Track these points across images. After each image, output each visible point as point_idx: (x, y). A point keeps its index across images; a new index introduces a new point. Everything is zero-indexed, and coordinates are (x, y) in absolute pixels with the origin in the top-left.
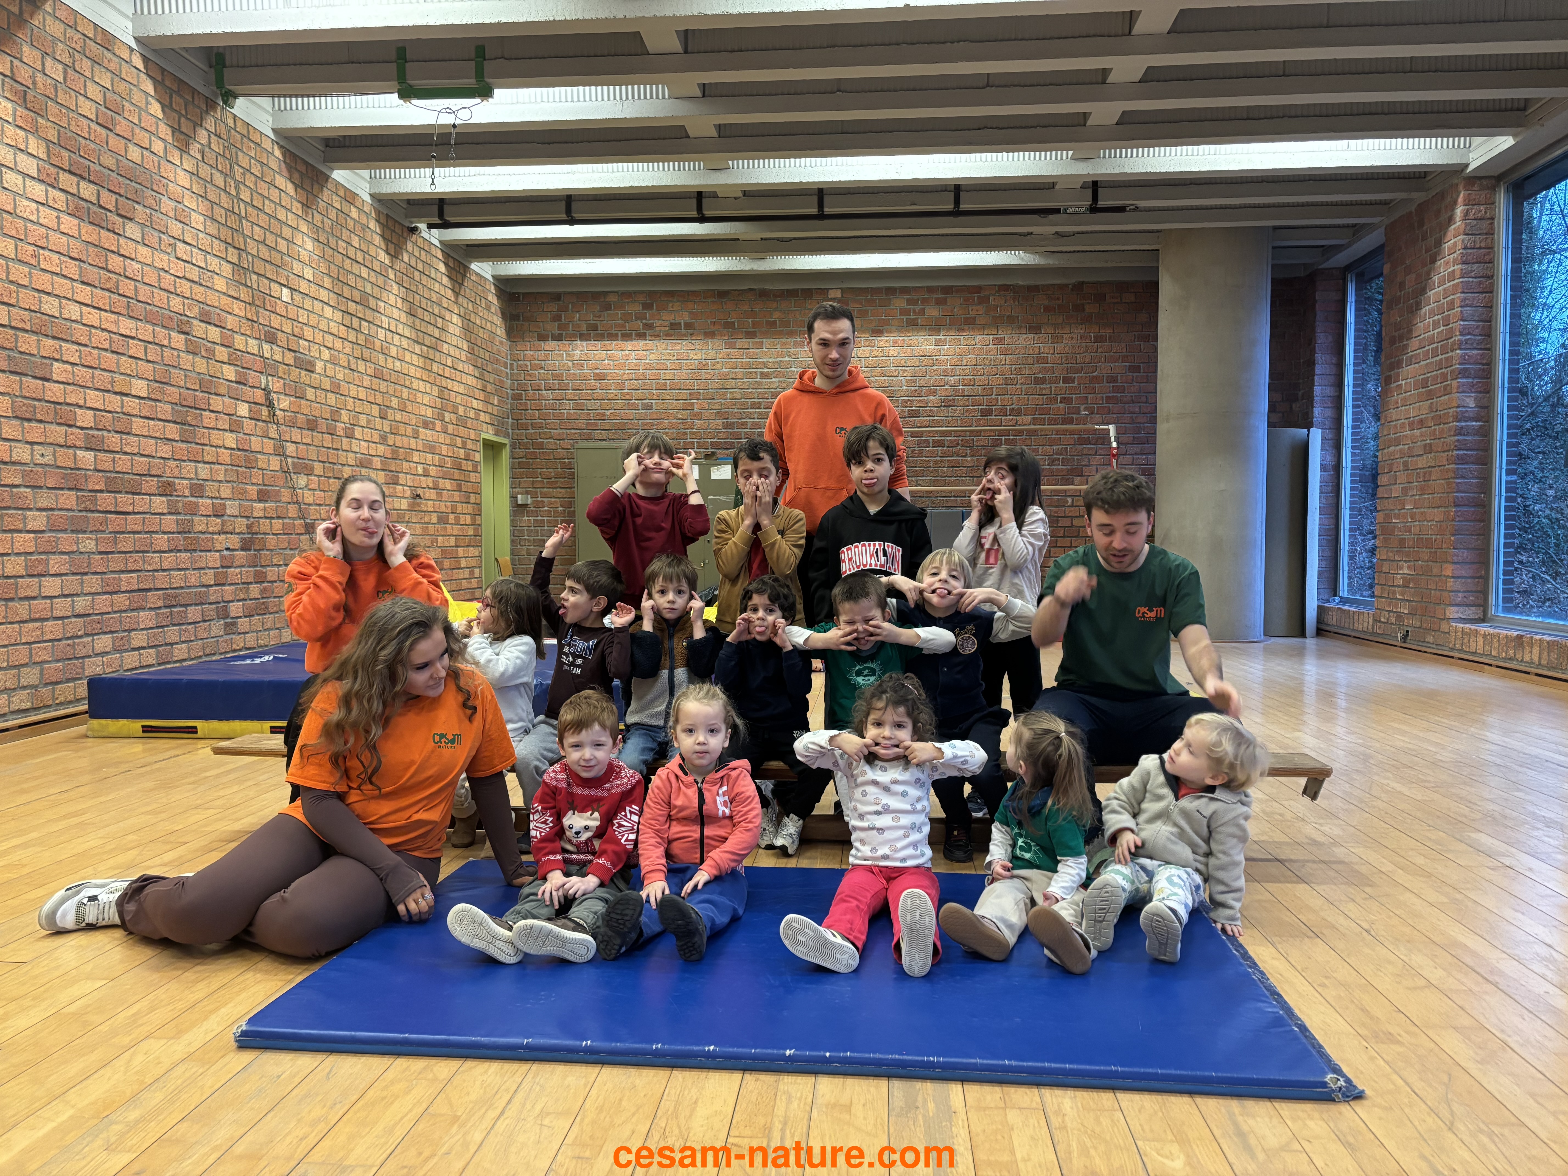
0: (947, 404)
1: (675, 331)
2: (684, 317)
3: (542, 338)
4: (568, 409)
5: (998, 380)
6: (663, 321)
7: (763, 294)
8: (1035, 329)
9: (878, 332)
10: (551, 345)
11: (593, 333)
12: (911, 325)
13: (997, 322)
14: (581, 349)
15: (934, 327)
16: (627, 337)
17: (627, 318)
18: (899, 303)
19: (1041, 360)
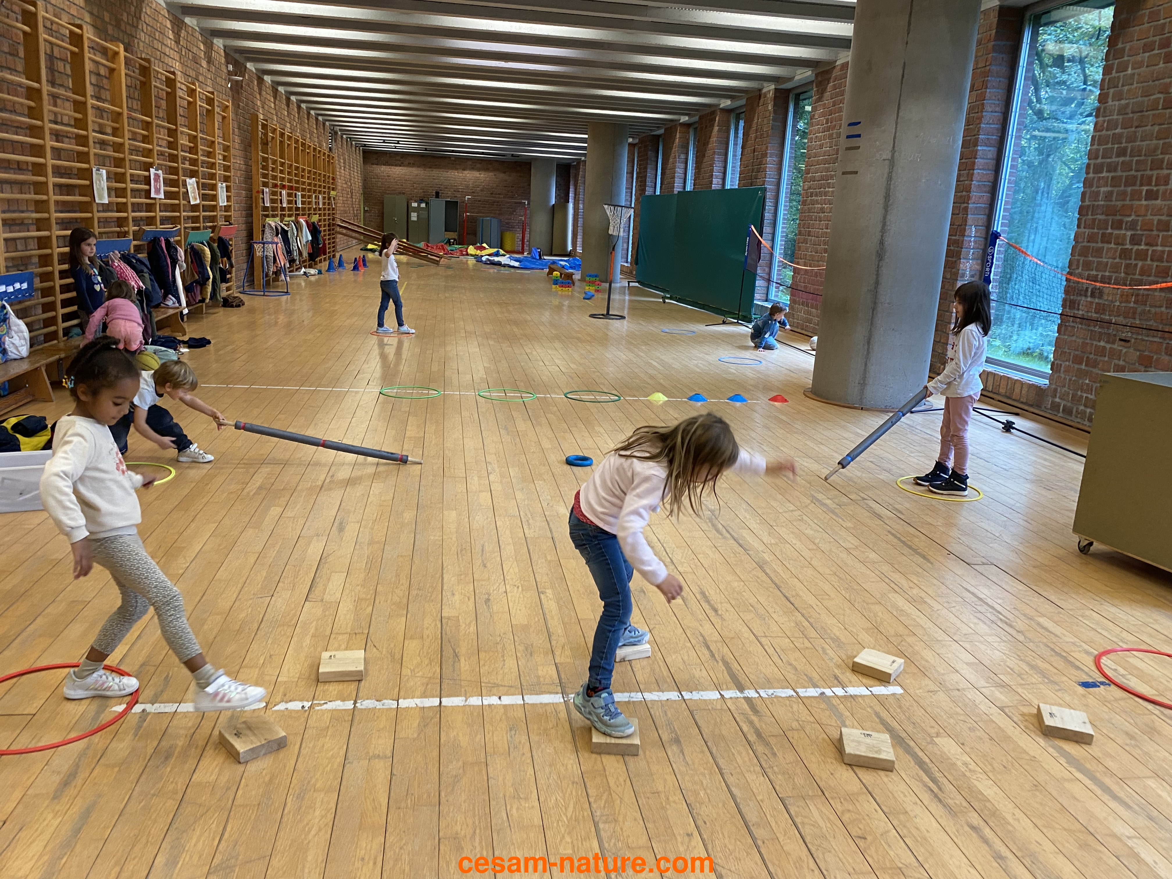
0: (482, 191)
1: (409, 165)
2: (412, 162)
3: (373, 164)
4: (380, 184)
5: (495, 185)
6: (407, 162)
7: (434, 157)
8: (504, 173)
9: (464, 170)
10: (375, 166)
11: (386, 164)
12: (473, 169)
13: (495, 170)
14: (383, 168)
15: (479, 170)
16: (396, 165)
17: (397, 160)
18: (470, 163)
19: (506, 181)
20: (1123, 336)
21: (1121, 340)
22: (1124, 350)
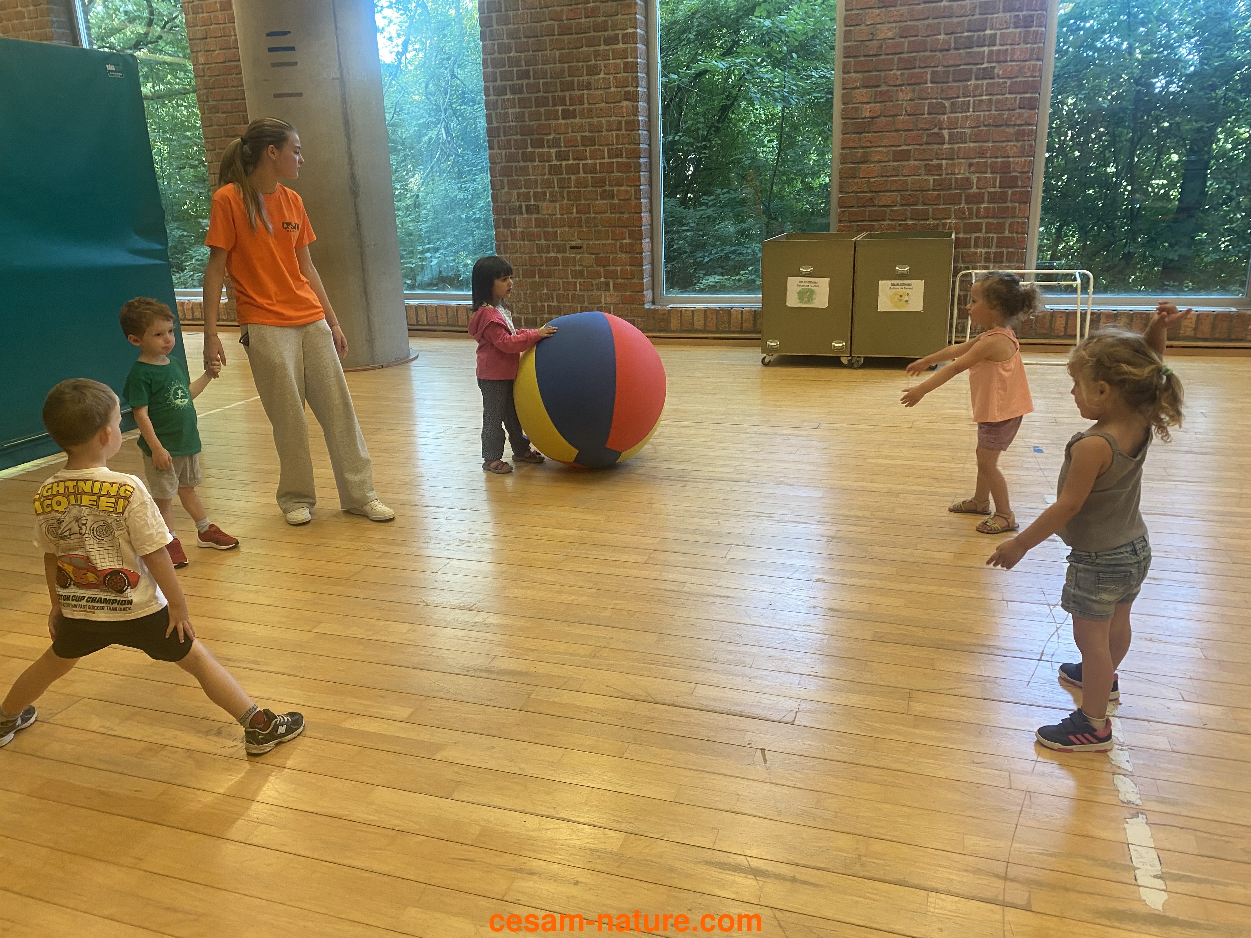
20: (573, 243)
21: (572, 248)
22: (578, 256)
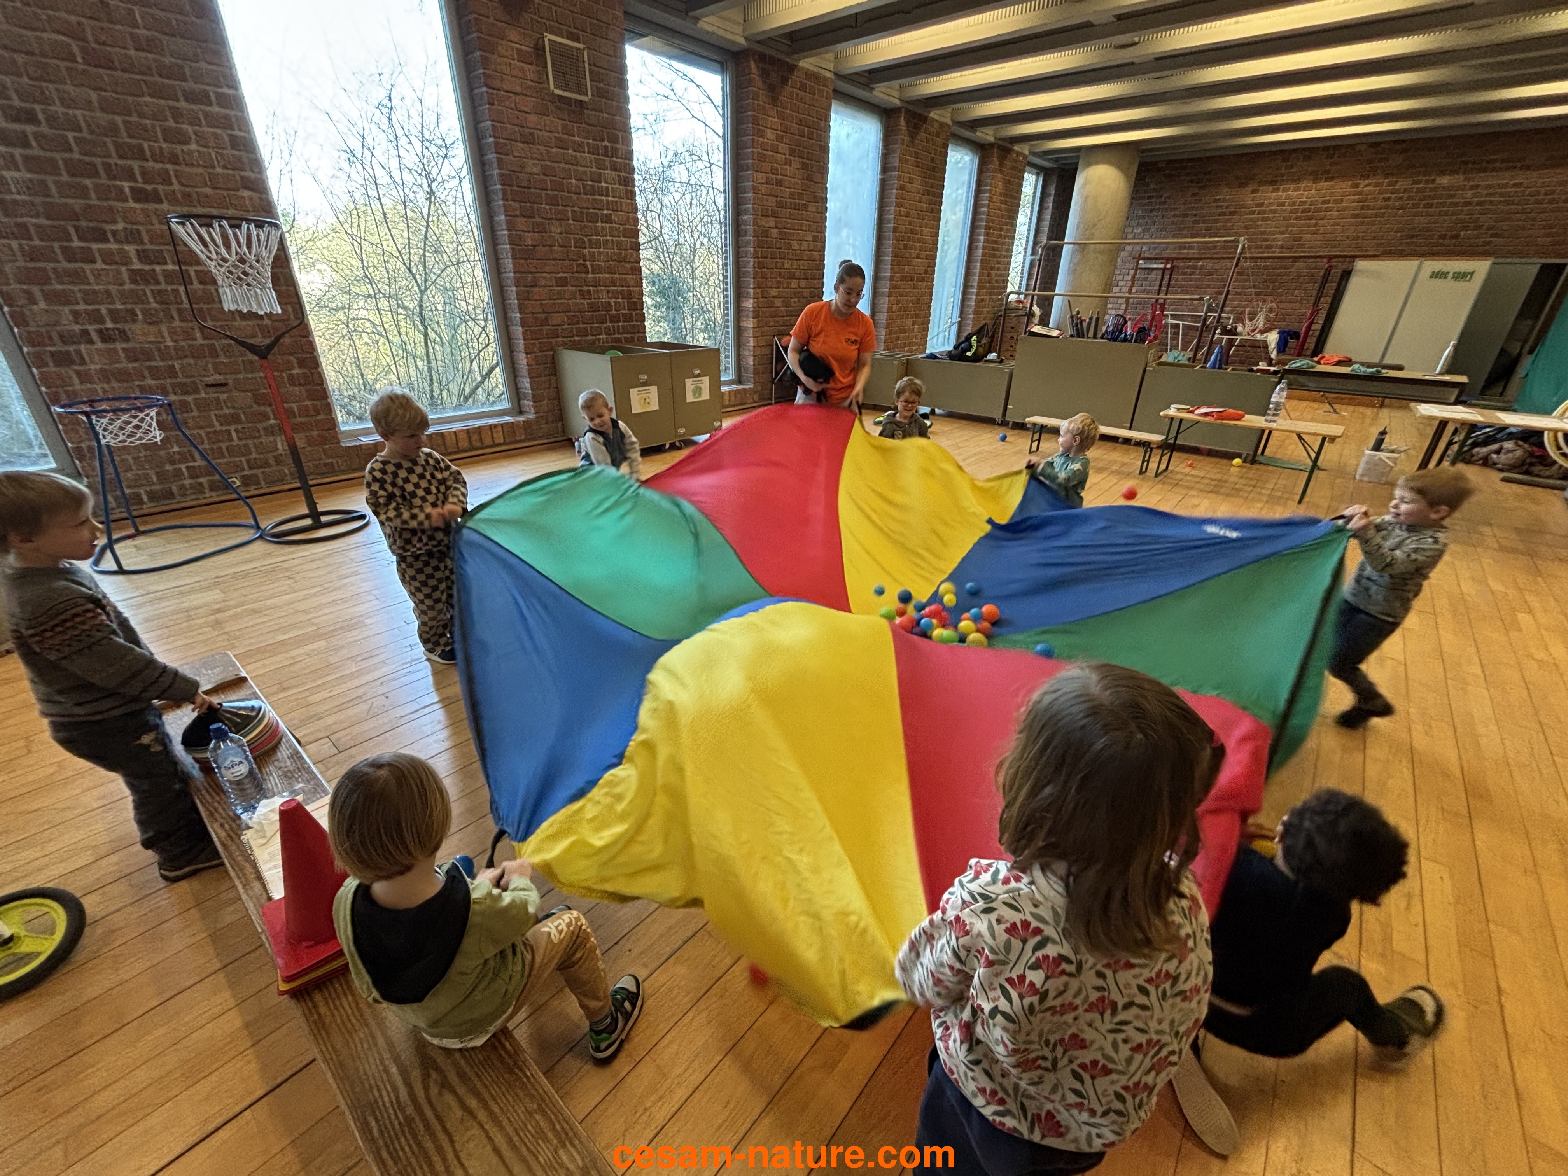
20: (210, 380)
21: (207, 386)
22: (223, 397)
